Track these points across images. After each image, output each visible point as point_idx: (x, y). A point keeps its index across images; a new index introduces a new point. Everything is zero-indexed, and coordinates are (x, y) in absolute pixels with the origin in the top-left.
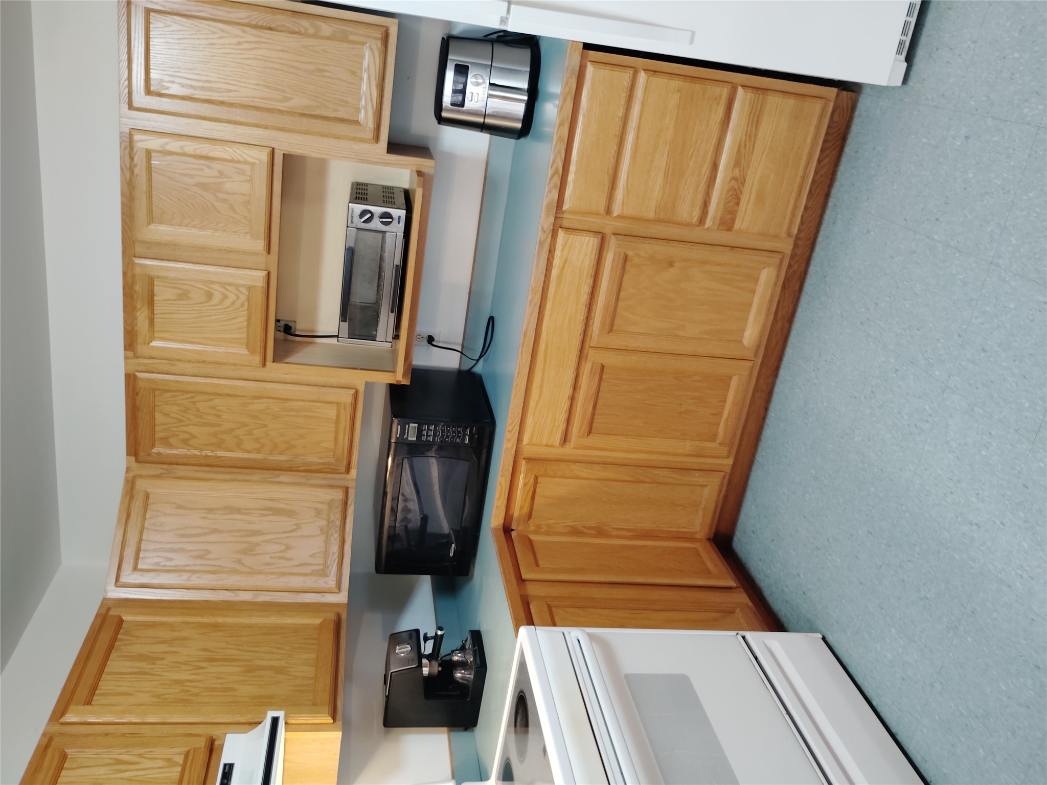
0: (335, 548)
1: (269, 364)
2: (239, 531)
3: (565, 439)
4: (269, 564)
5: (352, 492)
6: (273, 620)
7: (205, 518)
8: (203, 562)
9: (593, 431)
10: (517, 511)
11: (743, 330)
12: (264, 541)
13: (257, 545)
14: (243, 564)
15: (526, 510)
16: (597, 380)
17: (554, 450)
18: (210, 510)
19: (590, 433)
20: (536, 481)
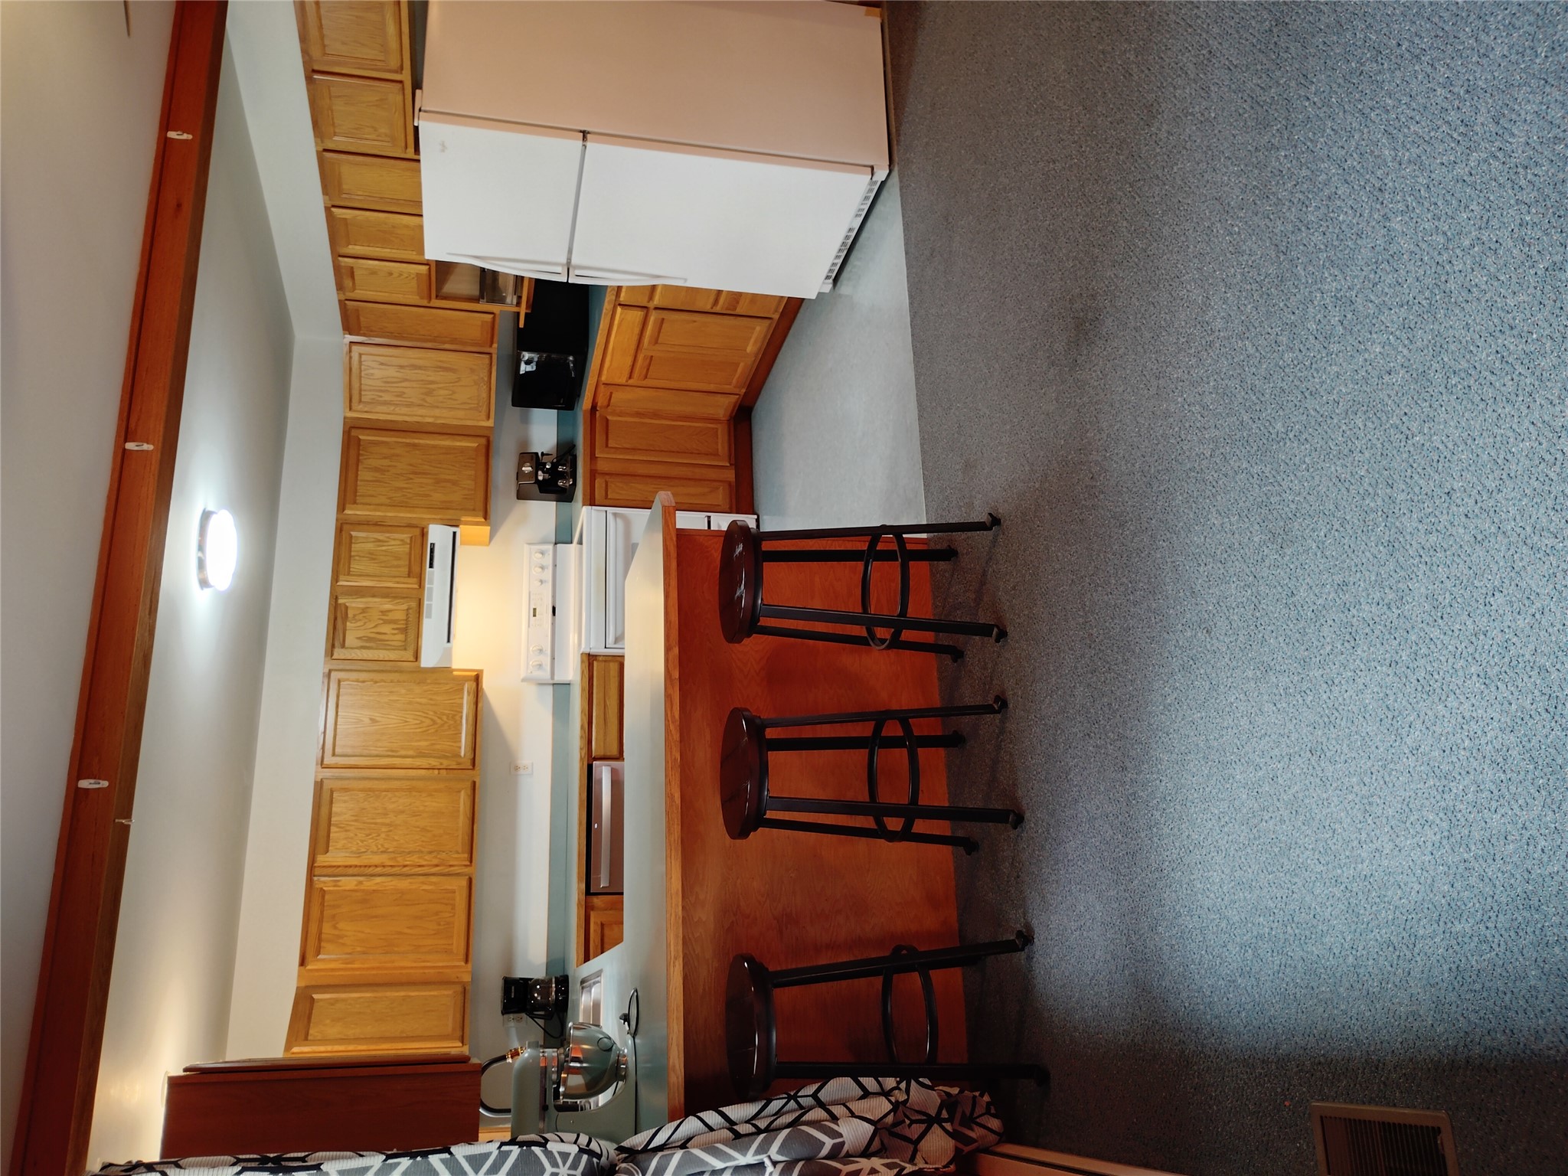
0: (484, 395)
1: (432, 300)
2: (421, 381)
4: (442, 402)
5: (495, 357)
6: (447, 442)
7: (399, 371)
8: (401, 399)
9: (649, 376)
10: (601, 401)
11: (747, 347)
12: (438, 388)
13: (434, 390)
14: (426, 402)
15: (606, 403)
16: (648, 360)
17: (623, 381)
18: (402, 367)
19: (646, 377)
20: (611, 393)
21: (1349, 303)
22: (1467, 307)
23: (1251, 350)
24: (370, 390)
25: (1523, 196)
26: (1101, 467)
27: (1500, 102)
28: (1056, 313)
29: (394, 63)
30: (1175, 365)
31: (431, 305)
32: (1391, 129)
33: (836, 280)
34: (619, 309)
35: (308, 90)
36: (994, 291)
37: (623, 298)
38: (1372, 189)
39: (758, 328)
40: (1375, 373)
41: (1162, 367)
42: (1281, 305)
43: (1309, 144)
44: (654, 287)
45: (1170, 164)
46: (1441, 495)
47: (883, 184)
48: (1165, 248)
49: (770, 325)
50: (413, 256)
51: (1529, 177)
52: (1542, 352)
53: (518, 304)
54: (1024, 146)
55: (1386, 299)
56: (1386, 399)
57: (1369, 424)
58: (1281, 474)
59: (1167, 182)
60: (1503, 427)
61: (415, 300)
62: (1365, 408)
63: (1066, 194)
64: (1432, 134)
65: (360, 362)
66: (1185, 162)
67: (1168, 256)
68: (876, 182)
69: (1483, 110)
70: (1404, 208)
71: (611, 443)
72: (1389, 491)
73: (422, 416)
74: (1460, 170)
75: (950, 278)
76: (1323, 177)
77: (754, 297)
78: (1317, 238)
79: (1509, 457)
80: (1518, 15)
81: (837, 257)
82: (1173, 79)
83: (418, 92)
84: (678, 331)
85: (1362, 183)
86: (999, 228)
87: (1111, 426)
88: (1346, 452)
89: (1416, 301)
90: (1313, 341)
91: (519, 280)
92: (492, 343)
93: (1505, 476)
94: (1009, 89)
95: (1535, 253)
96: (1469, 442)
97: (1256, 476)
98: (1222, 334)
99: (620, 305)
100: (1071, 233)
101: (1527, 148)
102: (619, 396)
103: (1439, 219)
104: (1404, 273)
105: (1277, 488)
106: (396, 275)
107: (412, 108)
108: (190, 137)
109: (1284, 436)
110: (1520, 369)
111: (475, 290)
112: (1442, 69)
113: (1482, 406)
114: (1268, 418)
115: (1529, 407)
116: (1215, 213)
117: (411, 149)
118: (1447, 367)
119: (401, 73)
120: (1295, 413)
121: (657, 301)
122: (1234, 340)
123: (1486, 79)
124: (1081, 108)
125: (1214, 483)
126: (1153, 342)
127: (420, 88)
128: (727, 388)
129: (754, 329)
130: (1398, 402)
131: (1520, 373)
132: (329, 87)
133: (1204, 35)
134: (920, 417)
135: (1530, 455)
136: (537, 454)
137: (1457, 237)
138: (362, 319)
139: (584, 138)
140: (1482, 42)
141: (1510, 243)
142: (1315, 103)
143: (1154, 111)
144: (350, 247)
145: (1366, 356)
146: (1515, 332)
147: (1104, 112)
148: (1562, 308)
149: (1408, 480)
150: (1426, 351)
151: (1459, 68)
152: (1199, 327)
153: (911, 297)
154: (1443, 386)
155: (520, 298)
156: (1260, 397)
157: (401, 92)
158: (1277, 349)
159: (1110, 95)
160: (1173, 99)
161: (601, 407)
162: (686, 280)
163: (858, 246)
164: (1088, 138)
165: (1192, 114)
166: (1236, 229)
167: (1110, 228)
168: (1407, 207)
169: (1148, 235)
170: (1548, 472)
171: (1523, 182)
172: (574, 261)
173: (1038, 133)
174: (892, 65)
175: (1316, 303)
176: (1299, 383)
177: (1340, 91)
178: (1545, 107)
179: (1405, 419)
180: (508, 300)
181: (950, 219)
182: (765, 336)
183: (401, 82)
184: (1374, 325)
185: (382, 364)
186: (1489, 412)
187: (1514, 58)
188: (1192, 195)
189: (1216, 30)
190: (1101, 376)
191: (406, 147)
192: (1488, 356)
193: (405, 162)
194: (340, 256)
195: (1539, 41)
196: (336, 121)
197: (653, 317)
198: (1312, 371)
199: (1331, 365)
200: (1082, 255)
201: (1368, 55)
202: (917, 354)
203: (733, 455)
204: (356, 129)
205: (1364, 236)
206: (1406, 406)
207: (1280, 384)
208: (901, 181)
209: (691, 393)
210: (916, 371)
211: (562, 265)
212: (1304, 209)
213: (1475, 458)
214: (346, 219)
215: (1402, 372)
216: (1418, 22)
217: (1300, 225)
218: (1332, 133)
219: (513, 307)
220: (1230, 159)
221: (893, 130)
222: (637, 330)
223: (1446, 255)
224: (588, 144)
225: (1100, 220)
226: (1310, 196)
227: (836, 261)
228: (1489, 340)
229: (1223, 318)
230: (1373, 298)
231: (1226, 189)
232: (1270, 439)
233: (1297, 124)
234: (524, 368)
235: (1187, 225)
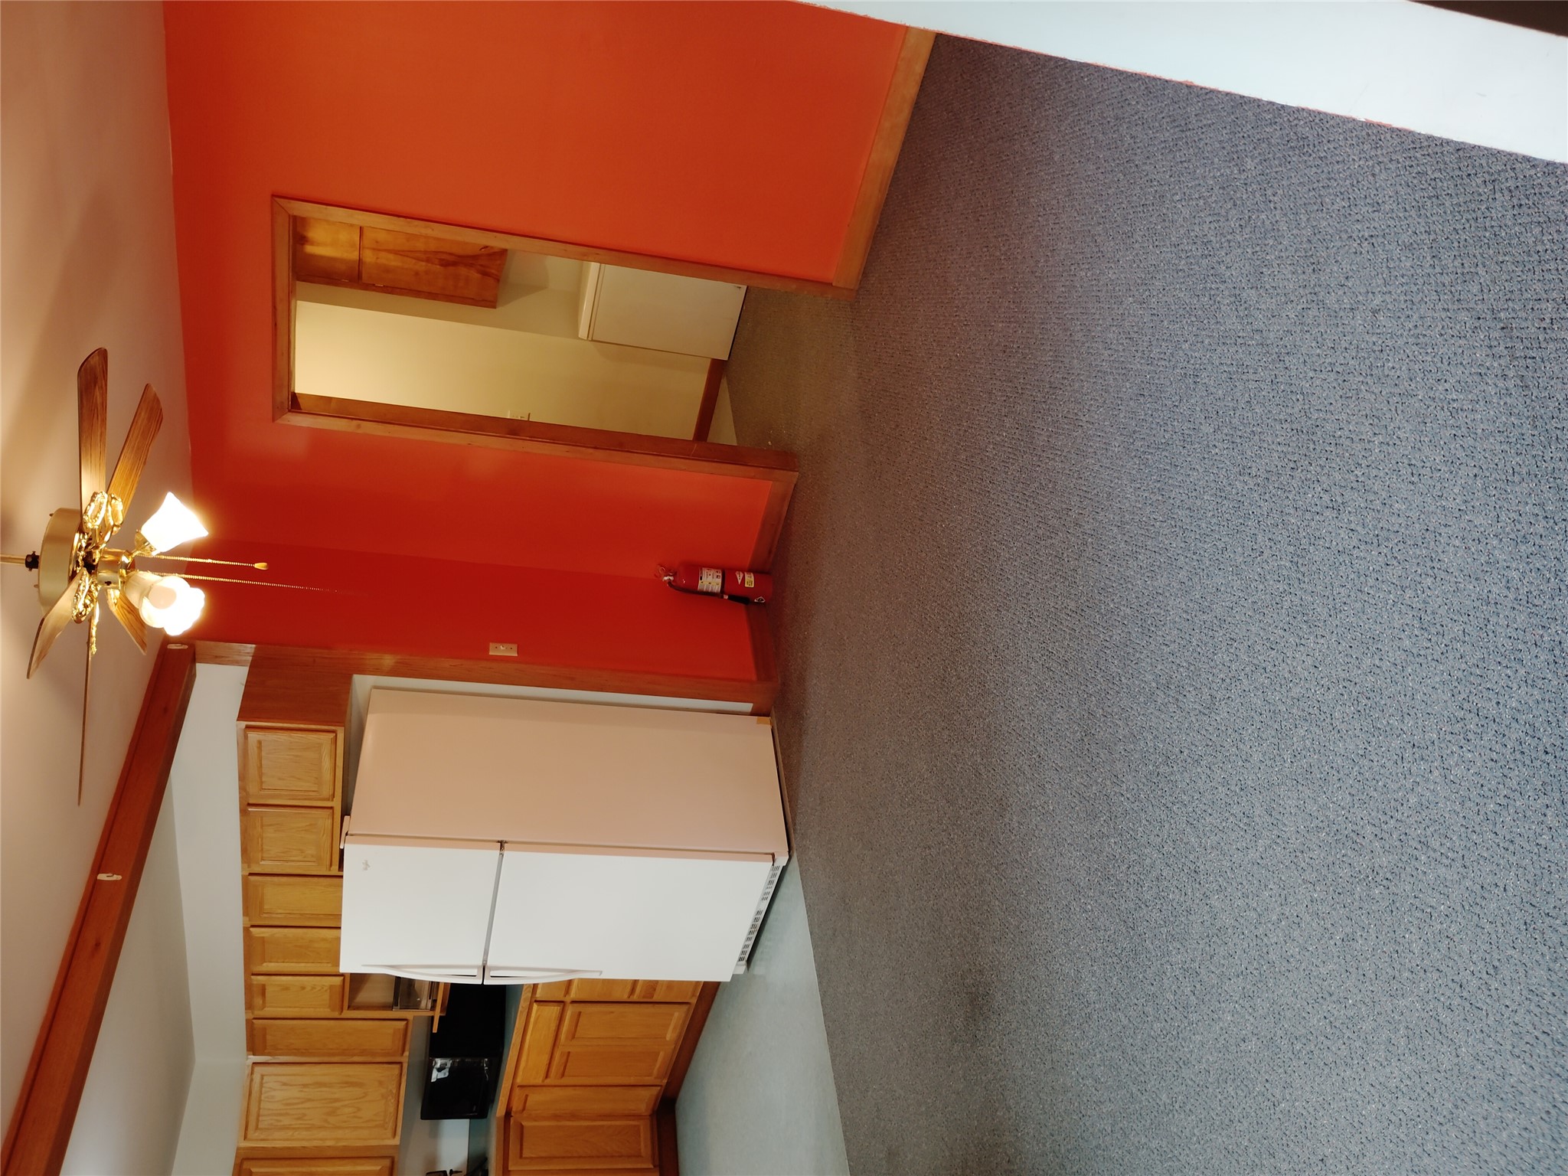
0: (392, 1109)
1: (344, 1011)
2: (325, 1099)
3: (547, 1076)
4: (345, 1122)
5: (405, 1066)
6: (348, 1168)
7: (302, 1091)
8: (302, 1122)
9: (566, 1074)
10: (516, 1106)
11: (666, 1034)
12: (342, 1106)
13: (338, 1109)
14: (328, 1123)
15: (521, 1108)
16: (565, 1057)
17: (539, 1081)
18: (305, 1086)
19: (563, 1075)
20: (527, 1096)
21: (1195, 974)
22: (1290, 975)
23: (1125, 1022)
24: (269, 1115)
25: (1306, 876)
26: (1016, 1149)
27: (1268, 798)
28: (951, 988)
29: (326, 791)
30: (1063, 1037)
31: (344, 1015)
32: (1191, 820)
33: (749, 961)
34: (535, 1006)
35: (241, 821)
36: (893, 969)
37: (539, 995)
38: (1189, 871)
39: (676, 1014)
40: (1232, 1041)
41: (1052, 1040)
42: (1141, 976)
43: (1131, 832)
44: (570, 982)
45: (1025, 850)
46: (1317, 1162)
47: (784, 869)
48: (1034, 925)
49: (689, 1010)
50: (326, 968)
51: (1307, 860)
52: (1361, 1016)
53: (433, 1008)
54: (903, 834)
55: (1224, 970)
56: (1247, 1066)
57: (1240, 1092)
58: (1177, 1147)
59: (1025, 865)
60: (1349, 1090)
61: (326, 1012)
62: (1232, 1076)
63: (943, 877)
64: (1224, 824)
65: (261, 1084)
66: (1037, 848)
67: (1038, 932)
68: (778, 868)
69: (1257, 804)
70: (1218, 887)
71: (526, 1153)
72: (1272, 1160)
73: (321, 1140)
74: (1253, 855)
75: (853, 957)
76: (1148, 861)
77: (670, 985)
78: (1155, 914)
79: (1362, 1120)
80: (1262, 729)
81: (748, 939)
82: (1014, 778)
83: (346, 818)
84: (596, 1025)
85: (1180, 866)
86: (891, 908)
87: (1017, 1103)
88: (1227, 1122)
89: (1248, 971)
90: (1174, 1011)
91: (434, 986)
92: (403, 1051)
93: (1364, 1140)
94: (884, 786)
95: (1330, 926)
96: (1326, 1106)
97: (1155, 1151)
98: (1097, 1006)
99: (536, 1001)
100: (953, 911)
101: (1298, 836)
102: (535, 1098)
103: (1248, 897)
104: (1232, 945)
105: (1177, 1163)
106: (308, 988)
107: (339, 832)
108: (119, 877)
109: (1171, 1108)
110: (1348, 1034)
111: (389, 998)
112: (1218, 771)
113: (1327, 1070)
114: (1153, 1089)
115: (1364, 1070)
116: (1069, 892)
117: (335, 867)
118: (1289, 1033)
119: (333, 800)
120: (1175, 1083)
121: (573, 995)
122: (1108, 1011)
123: (1253, 779)
124: (944, 801)
125: (1121, 1161)
126: (1040, 1015)
127: (349, 814)
128: (648, 1080)
129: (672, 1015)
130: (1258, 1069)
131: (1349, 1037)
132: (262, 818)
133: (1032, 743)
134: (840, 1101)
135: (1379, 1118)
136: (445, 1172)
137: (1266, 913)
138: (268, 1037)
139: (502, 848)
140: (1242, 750)
141: (1309, 919)
142: (1128, 799)
143: (1004, 804)
144: (265, 964)
145: (1221, 1025)
146: (1334, 998)
147: (964, 805)
148: (1364, 975)
149: (1286, 1149)
150: (1268, 1019)
151: (1231, 771)
152: (1076, 999)
153: (819, 976)
154: (1290, 1052)
155: (435, 1001)
156: (1142, 1067)
157: (331, 817)
158: (1146, 1019)
159: (966, 791)
160: (1017, 794)
161: (516, 1113)
162: (601, 972)
163: (767, 927)
164: (955, 827)
165: (1034, 807)
166: (1089, 907)
167: (986, 907)
168: (1220, 886)
169: (1018, 913)
170: (1398, 1133)
171: (1303, 865)
172: (489, 963)
173: (913, 822)
174: (783, 764)
175: (1168, 974)
176: (1171, 1053)
177: (1145, 789)
178: (1302, 802)
179: (1268, 1085)
180: (423, 1004)
181: (847, 901)
182: (684, 1022)
183: (332, 808)
184: (1220, 994)
185: (285, 1084)
186: (1335, 1077)
187: (1269, 763)
188: (1047, 877)
189: (1040, 739)
190: (1000, 1051)
191: (331, 865)
192: (1319, 1021)
193: (328, 879)
194: (253, 974)
195: (1283, 750)
196: (265, 847)
197: (570, 1011)
198: (1180, 1040)
199: (1194, 1034)
200: (965, 932)
201: (1160, 760)
202: (830, 1035)
203: (657, 1152)
204: (283, 853)
205: (1192, 912)
206: (1266, 1072)
207: (1156, 1055)
208: (800, 866)
209: (610, 1089)
210: (831, 1052)
211: (478, 967)
212: (1140, 889)
213: (1334, 1122)
214: (263, 937)
215: (1254, 1039)
216: (1191, 734)
217: (1140, 903)
218: (1147, 823)
219: (429, 1012)
220: (1072, 845)
221: (790, 820)
222: (553, 1027)
223: (1261, 929)
224: (506, 853)
225: (976, 899)
226: (1143, 878)
227: (747, 943)
228: (1316, 1005)
229: (1095, 990)
230: (1213, 969)
231: (1074, 871)
232: (1160, 1112)
233: (1118, 816)
234: (435, 1075)
235: (1049, 904)
